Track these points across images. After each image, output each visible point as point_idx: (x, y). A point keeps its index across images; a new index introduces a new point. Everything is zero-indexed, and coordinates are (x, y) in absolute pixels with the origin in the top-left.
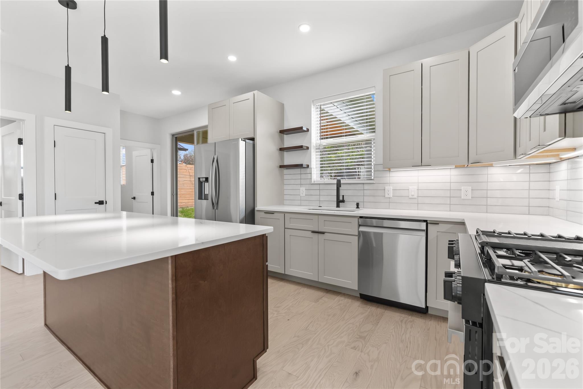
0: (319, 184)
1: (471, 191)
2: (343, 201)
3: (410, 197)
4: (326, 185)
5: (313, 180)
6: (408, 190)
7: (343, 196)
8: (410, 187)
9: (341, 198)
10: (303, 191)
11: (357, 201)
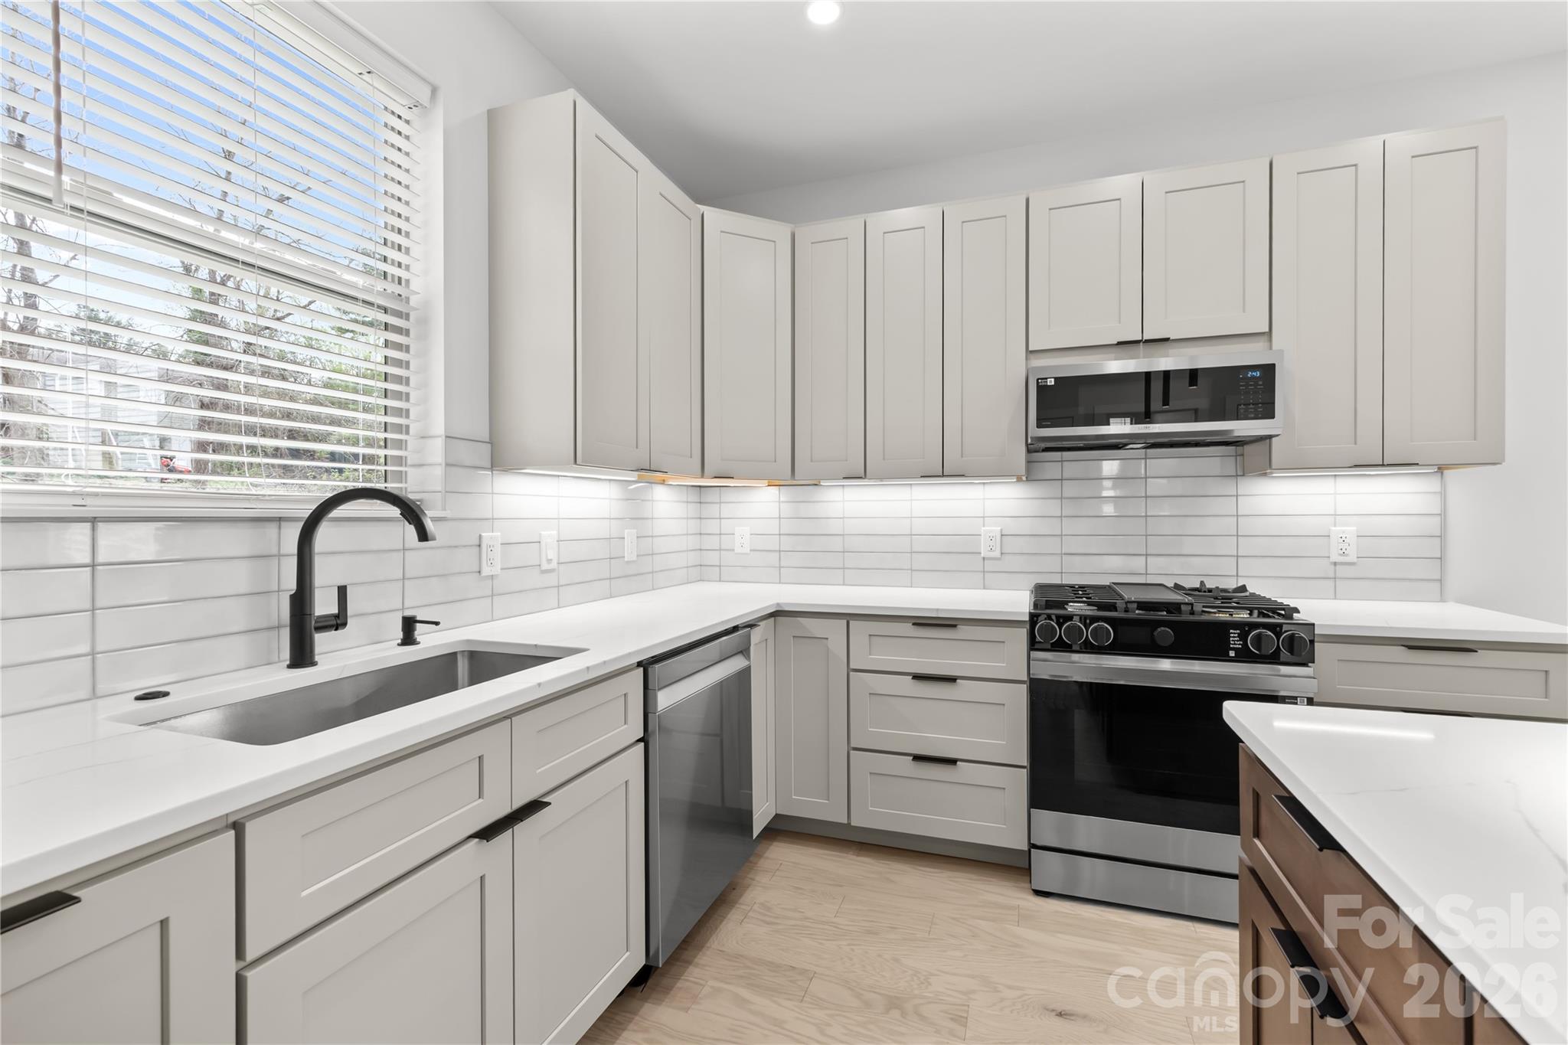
1: (635, 539)
2: (338, 622)
3: (543, 568)
6: (540, 542)
7: (342, 591)
8: (543, 533)
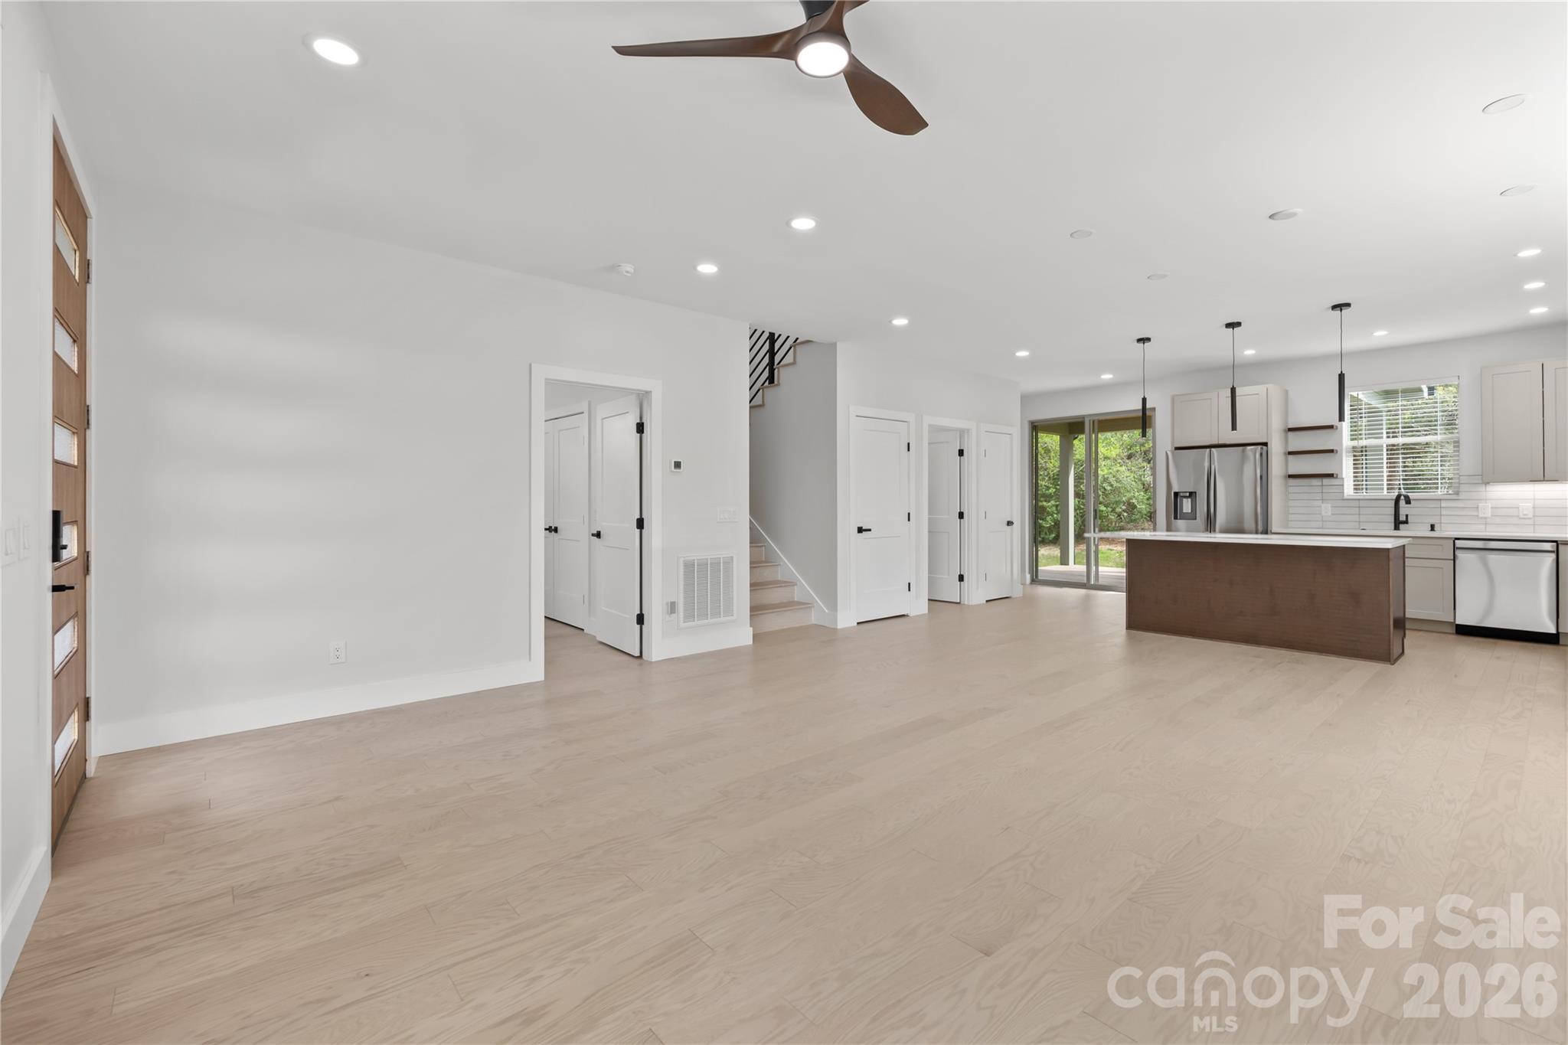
0: (1359, 500)
2: (1406, 522)
3: (1521, 516)
4: (1373, 501)
5: (1345, 494)
6: (1518, 507)
7: (1407, 516)
8: (1519, 504)
9: (1402, 518)
10: (1327, 509)
11: (1432, 522)
